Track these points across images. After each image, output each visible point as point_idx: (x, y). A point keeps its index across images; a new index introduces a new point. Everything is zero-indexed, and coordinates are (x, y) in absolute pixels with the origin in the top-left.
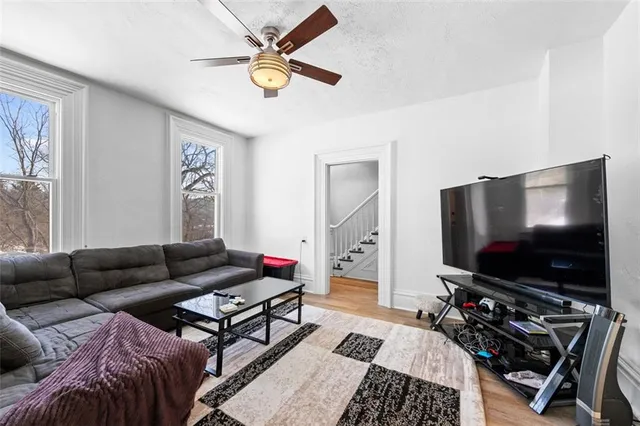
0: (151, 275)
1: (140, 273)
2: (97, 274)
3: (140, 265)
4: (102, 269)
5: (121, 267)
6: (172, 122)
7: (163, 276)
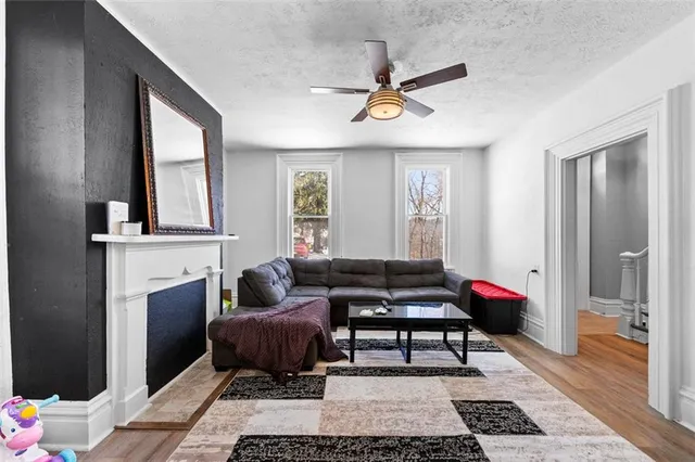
0: (371, 282)
1: (364, 279)
2: (339, 274)
3: (364, 273)
4: (342, 272)
5: (352, 273)
6: (396, 157)
7: (378, 284)
